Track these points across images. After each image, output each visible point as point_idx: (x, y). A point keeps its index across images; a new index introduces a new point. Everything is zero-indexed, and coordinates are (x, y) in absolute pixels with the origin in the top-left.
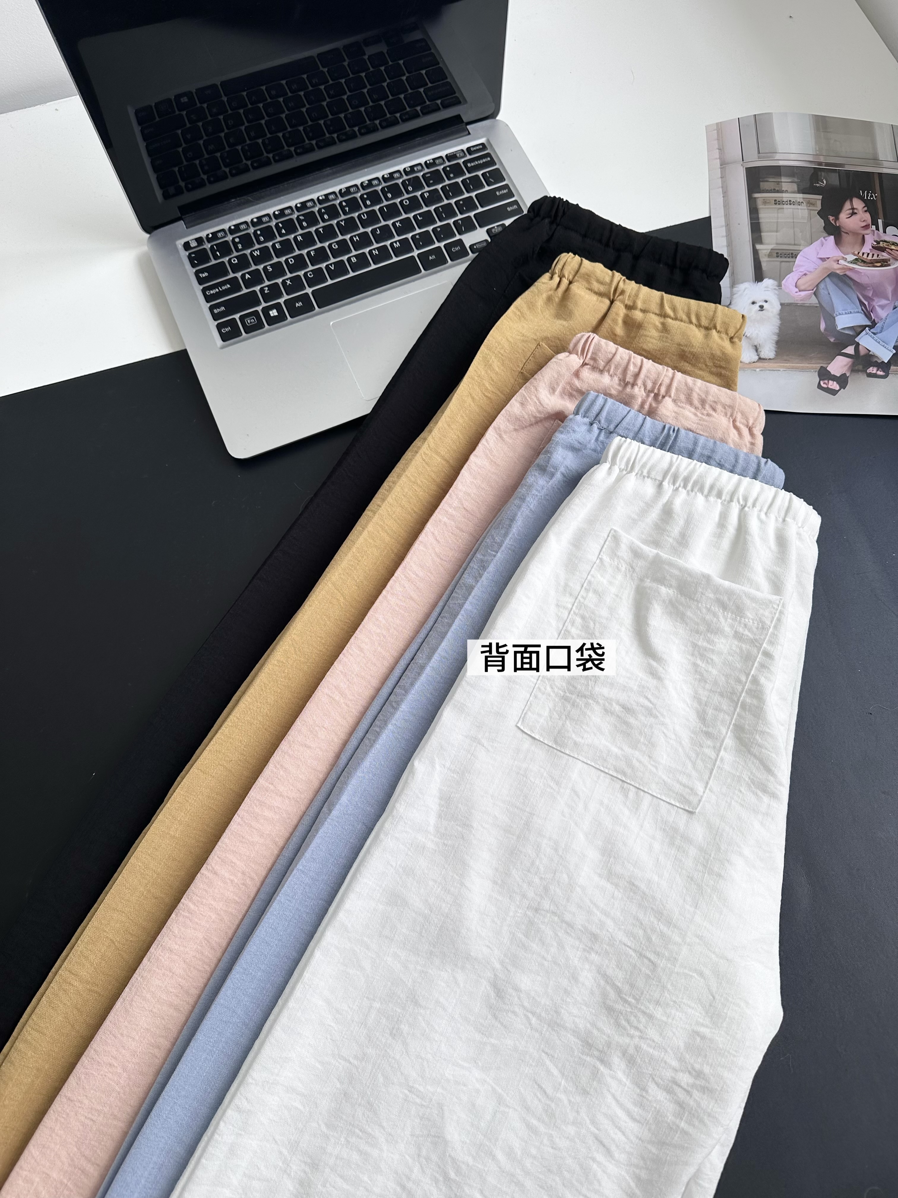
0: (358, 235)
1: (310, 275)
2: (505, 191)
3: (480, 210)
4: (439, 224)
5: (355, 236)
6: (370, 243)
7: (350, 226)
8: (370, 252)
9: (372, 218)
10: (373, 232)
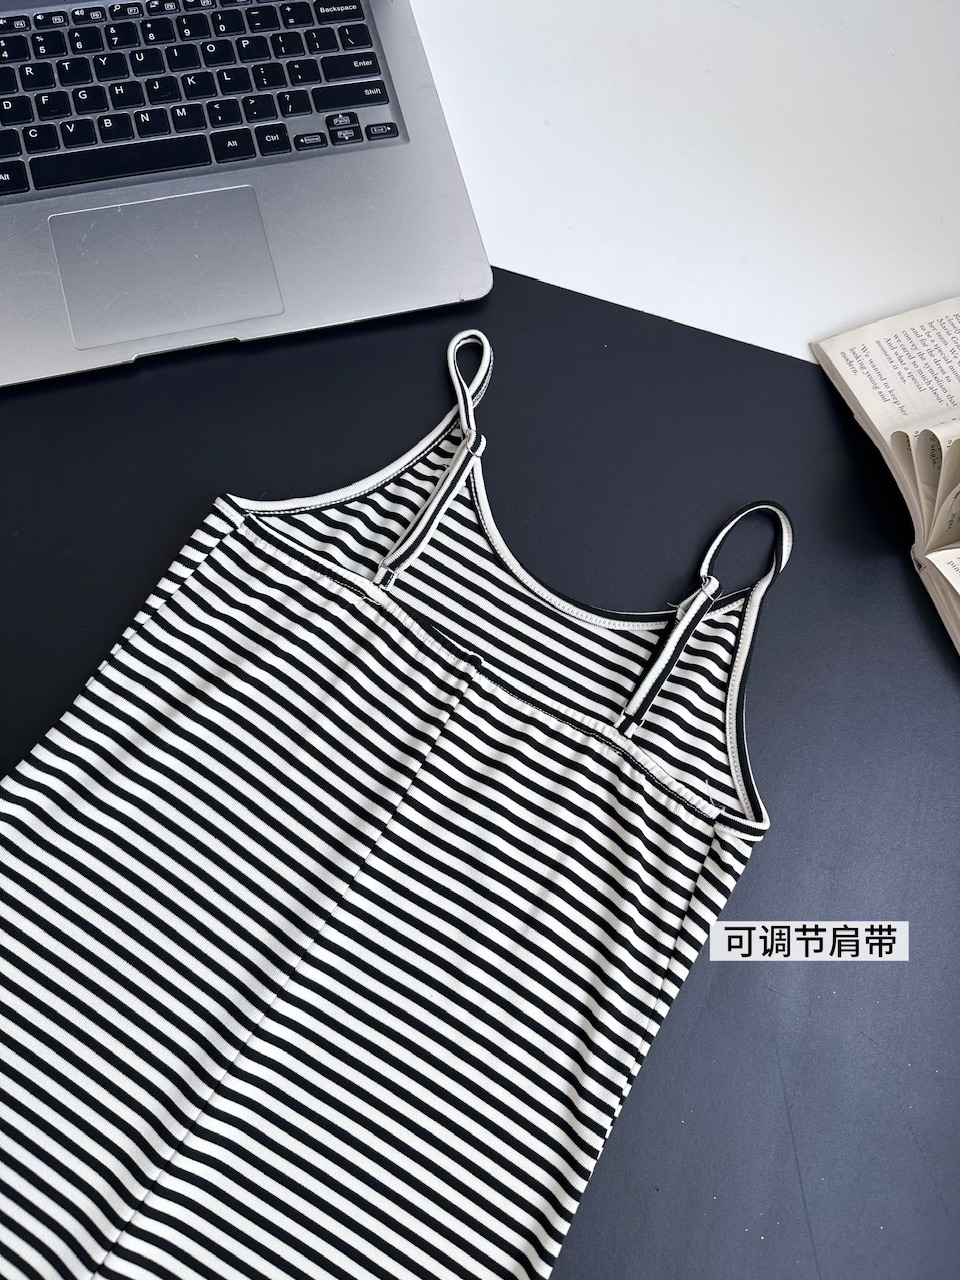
0: (123, 84)
1: (33, 133)
2: (368, 63)
3: (324, 84)
4: (256, 93)
5: (118, 85)
6: (140, 101)
7: (116, 66)
8: (137, 115)
9: (152, 62)
10: (150, 83)
